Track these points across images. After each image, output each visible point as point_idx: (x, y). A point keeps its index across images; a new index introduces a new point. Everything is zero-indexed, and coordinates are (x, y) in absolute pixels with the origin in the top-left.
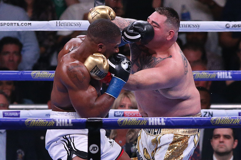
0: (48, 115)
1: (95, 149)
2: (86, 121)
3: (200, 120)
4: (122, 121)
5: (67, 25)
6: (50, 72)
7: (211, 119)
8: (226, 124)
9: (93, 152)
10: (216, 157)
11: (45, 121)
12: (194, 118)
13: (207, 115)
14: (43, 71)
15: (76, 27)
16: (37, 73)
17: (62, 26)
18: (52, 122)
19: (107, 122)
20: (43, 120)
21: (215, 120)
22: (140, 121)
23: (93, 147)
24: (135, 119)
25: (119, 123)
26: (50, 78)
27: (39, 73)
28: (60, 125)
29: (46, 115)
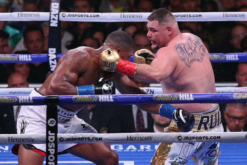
0: (11, 93)
1: (53, 122)
2: (45, 98)
3: (144, 97)
4: (76, 98)
5: (27, 16)
6: (12, 56)
7: (153, 96)
8: (166, 100)
9: (51, 125)
10: (156, 127)
11: (9, 99)
12: (138, 95)
13: (149, 92)
14: (7, 55)
15: (35, 17)
16: (1, 56)
17: (23, 16)
18: (15, 99)
19: (64, 99)
20: (8, 98)
21: (156, 97)
22: (91, 98)
23: (51, 121)
24: (87, 97)
25: (73, 100)
26: (12, 60)
27: (3, 57)
28: (23, 102)
29: (10, 93)
